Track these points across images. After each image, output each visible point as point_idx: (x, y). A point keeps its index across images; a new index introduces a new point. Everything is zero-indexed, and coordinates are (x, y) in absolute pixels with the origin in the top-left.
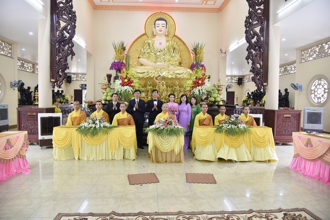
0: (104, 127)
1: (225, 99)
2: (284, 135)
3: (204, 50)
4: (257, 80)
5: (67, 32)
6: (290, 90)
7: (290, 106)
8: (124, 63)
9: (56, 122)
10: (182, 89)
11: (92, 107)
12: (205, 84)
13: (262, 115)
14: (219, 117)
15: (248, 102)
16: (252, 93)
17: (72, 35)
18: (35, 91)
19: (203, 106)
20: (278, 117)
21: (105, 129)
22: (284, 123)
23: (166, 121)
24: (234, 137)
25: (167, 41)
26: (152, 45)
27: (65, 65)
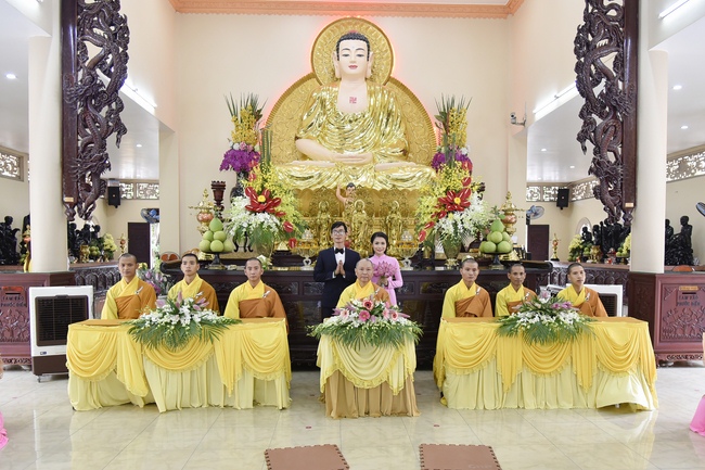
0: (204, 322)
1: (524, 245)
2: (679, 339)
3: (469, 117)
4: (608, 196)
5: (104, 72)
6: (695, 220)
7: (695, 261)
8: (256, 154)
9: (76, 310)
10: (410, 221)
11: (172, 270)
12: (471, 207)
13: (621, 287)
14: (507, 294)
15: (586, 253)
16: (596, 228)
17: (119, 77)
18: (25, 229)
19: (466, 265)
20: (665, 292)
21: (206, 327)
22: (680, 308)
23: (368, 304)
24: (546, 348)
25: (371, 94)
26: (332, 104)
27: (101, 158)
